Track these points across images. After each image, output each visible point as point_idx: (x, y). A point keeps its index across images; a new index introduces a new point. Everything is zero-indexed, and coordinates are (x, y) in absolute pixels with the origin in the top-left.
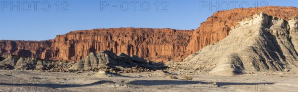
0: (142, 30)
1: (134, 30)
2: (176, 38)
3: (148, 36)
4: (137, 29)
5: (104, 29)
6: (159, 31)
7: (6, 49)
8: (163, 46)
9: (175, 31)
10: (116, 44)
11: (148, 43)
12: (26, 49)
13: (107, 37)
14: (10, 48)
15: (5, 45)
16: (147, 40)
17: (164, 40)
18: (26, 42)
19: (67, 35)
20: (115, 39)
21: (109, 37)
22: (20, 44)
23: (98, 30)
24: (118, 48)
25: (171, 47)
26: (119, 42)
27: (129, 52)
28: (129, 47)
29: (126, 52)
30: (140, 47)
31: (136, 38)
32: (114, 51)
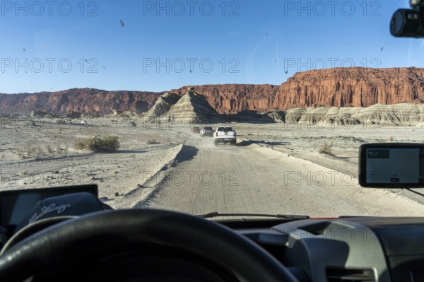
0: (244, 86)
1: (237, 86)
2: (271, 93)
3: (248, 91)
4: (240, 85)
5: (212, 85)
6: (259, 86)
7: (124, 100)
8: (260, 101)
9: (273, 86)
10: (222, 99)
11: (247, 98)
12: (143, 100)
13: (214, 93)
14: (128, 99)
15: (123, 95)
16: (248, 95)
17: (262, 95)
18: (142, 93)
19: (180, 89)
20: (221, 94)
21: (216, 93)
22: (137, 96)
23: (207, 86)
24: (223, 102)
25: (267, 101)
26: (224, 97)
27: (231, 106)
28: (232, 101)
29: (229, 106)
30: (241, 101)
31: (238, 93)
32: (220, 105)
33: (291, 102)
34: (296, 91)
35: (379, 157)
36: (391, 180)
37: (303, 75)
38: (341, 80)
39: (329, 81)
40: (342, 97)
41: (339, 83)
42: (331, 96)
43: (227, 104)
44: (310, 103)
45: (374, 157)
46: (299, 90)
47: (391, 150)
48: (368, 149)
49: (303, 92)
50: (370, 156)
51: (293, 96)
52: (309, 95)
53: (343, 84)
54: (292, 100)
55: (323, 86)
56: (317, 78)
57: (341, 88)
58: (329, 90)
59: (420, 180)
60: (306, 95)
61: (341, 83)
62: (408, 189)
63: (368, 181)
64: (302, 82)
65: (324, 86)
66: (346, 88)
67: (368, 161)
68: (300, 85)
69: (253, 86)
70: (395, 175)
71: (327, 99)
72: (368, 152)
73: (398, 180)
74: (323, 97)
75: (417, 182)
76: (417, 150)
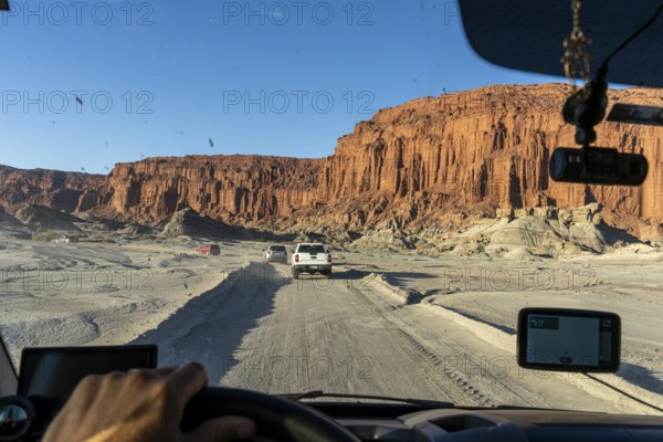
0: (275, 160)
1: (258, 160)
3: (282, 171)
4: (266, 158)
5: (204, 157)
6: (309, 162)
7: (41, 186)
8: (306, 193)
10: (219, 186)
11: (277, 186)
13: (203, 171)
16: (279, 179)
17: (312, 182)
19: (134, 164)
20: (219, 176)
21: (207, 173)
24: (222, 194)
26: (226, 183)
27: (237, 204)
28: (240, 193)
29: (232, 203)
30: (262, 192)
31: (257, 174)
32: (213, 200)
33: (354, 184)
34: (371, 154)
35: (544, 327)
36: (561, 359)
37: (396, 114)
38: (510, 114)
39: (472, 120)
40: (513, 167)
41: (501, 125)
42: (477, 167)
43: (228, 200)
44: (411, 188)
45: (537, 327)
46: (380, 148)
47: (562, 319)
48: (529, 316)
49: (390, 155)
50: (533, 326)
51: (361, 169)
52: (407, 163)
53: (517, 128)
54: (359, 179)
55: (450, 137)
56: (434, 114)
57: (509, 142)
58: (471, 149)
59: (600, 362)
60: (400, 164)
61: (509, 125)
62: (585, 373)
63: (529, 360)
64: (390, 129)
65: (456, 137)
66: (527, 140)
67: (530, 331)
68: (385, 136)
69: (295, 161)
70: (566, 353)
71: (464, 176)
72: (531, 319)
73: (569, 360)
74: (452, 170)
75: (596, 364)
76: (597, 321)
